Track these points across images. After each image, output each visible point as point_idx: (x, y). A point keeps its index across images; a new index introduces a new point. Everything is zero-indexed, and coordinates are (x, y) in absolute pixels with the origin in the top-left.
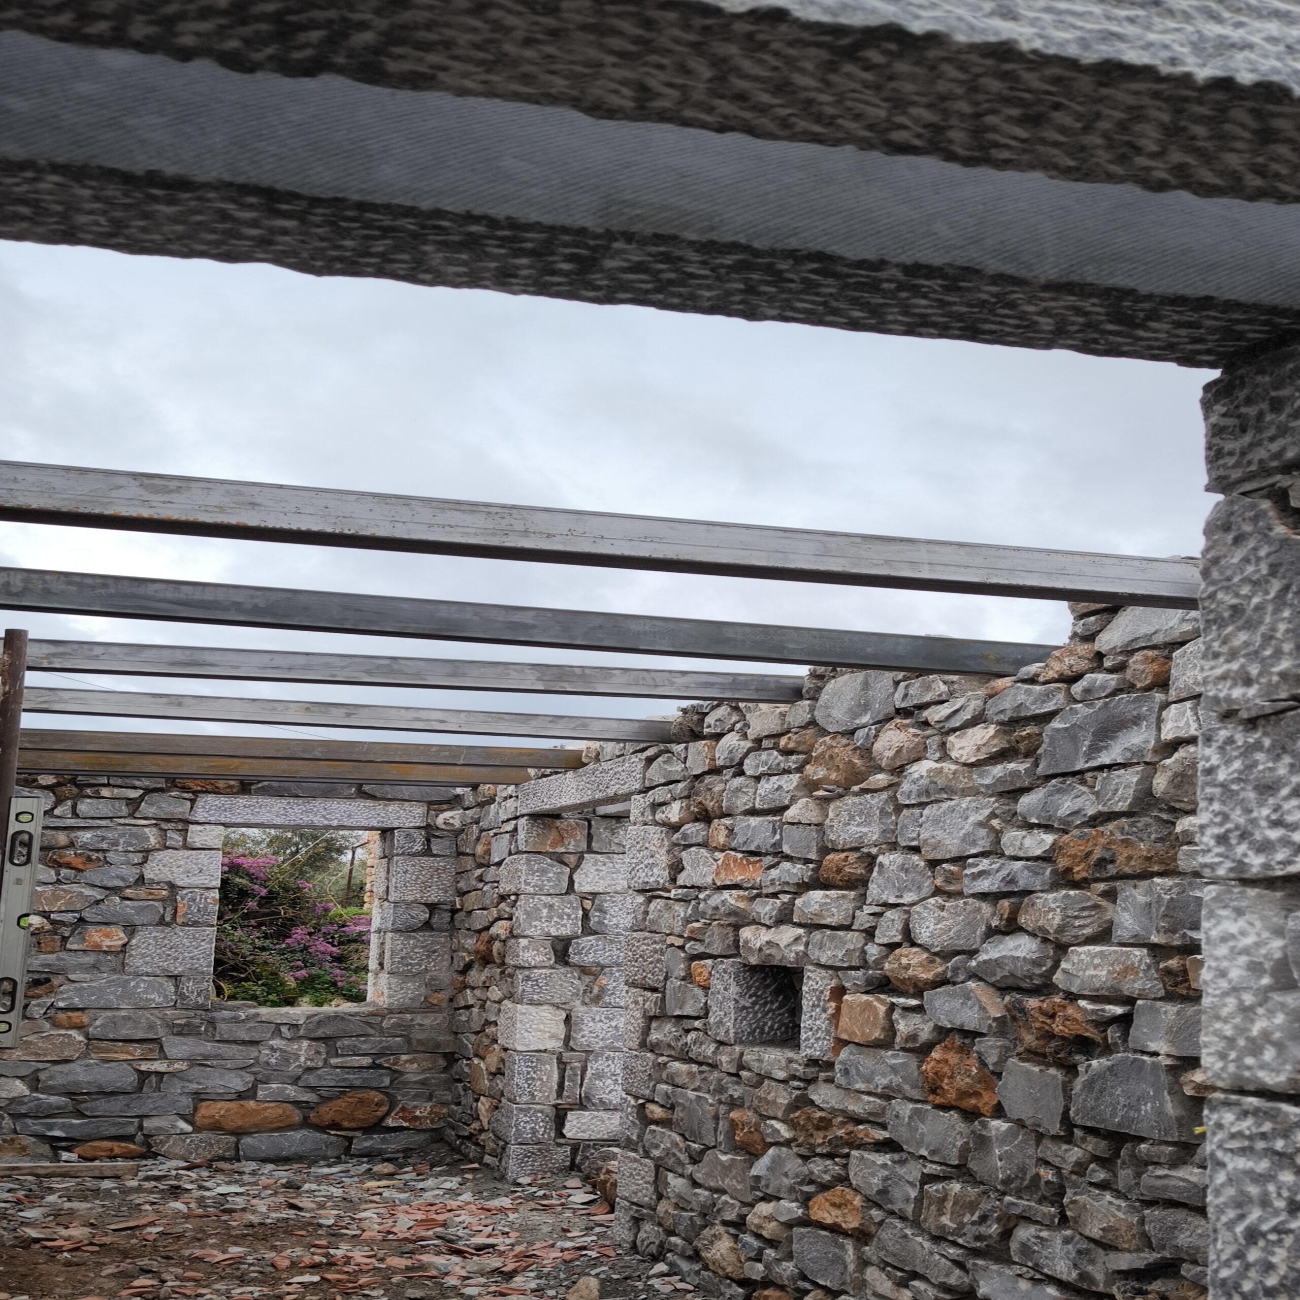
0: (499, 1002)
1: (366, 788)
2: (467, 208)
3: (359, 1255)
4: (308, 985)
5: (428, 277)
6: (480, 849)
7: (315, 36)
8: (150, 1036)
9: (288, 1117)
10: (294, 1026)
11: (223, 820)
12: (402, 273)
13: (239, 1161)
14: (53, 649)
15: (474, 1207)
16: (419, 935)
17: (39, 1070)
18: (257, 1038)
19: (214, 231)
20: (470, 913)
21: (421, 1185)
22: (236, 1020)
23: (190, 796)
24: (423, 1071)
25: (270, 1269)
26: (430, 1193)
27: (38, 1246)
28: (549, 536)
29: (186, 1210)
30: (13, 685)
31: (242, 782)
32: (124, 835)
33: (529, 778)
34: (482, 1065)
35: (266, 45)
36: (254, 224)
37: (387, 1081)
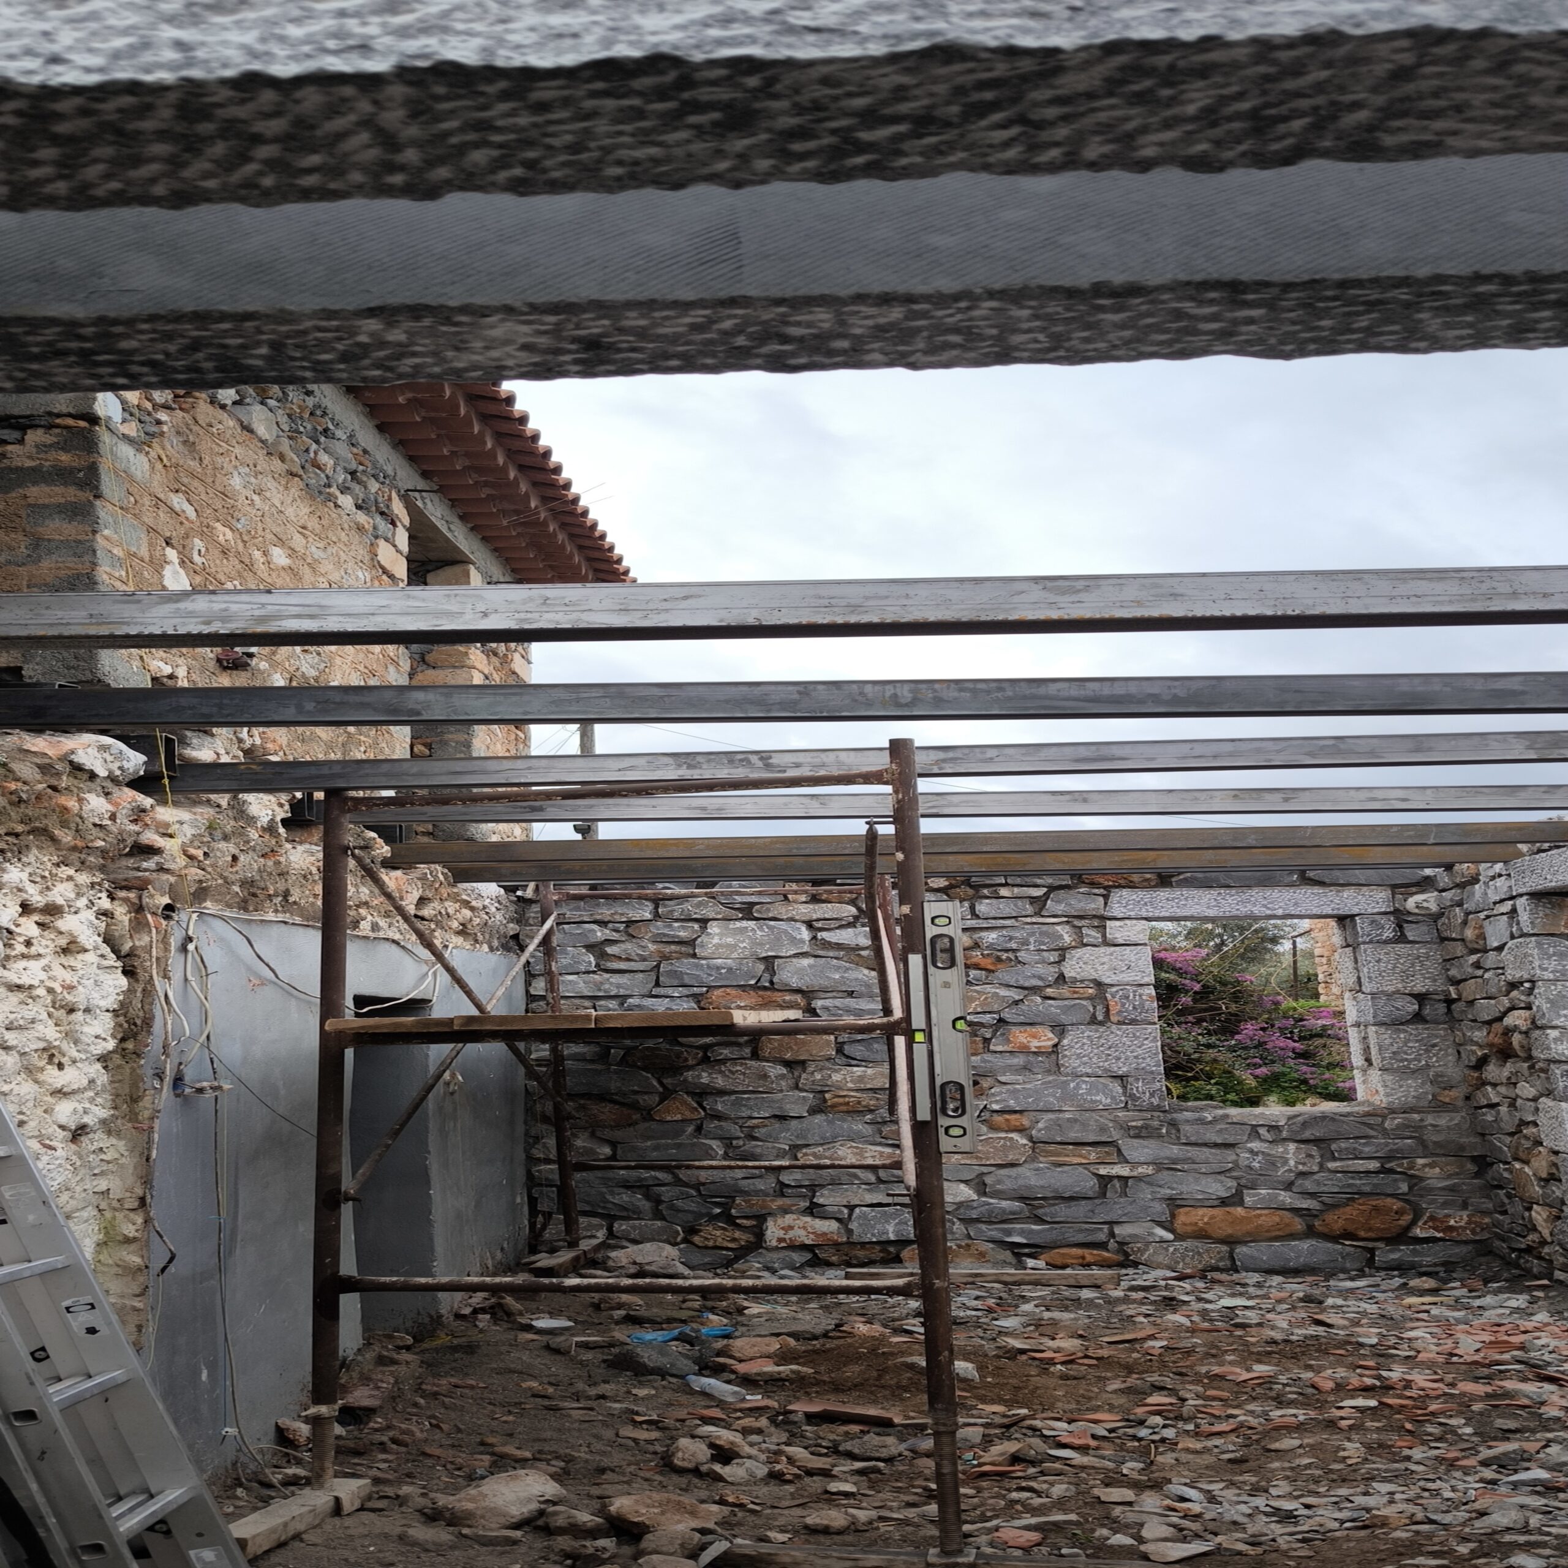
0: (1535, 1100)
1: (1310, 874)
2: (1475, 268)
3: (1420, 1379)
4: (1272, 1084)
5: (1422, 345)
6: (1469, 933)
7: (1297, 125)
8: (1104, 1139)
9: (1287, 1225)
10: (1273, 1128)
11: (1144, 914)
12: (1390, 344)
13: (1237, 1271)
14: (941, 755)
15: (1557, 1330)
16: (1410, 1028)
17: (983, 1174)
18: (1231, 1140)
19: (1167, 331)
20: (1471, 1003)
21: (1477, 1303)
22: (1202, 1122)
23: (1102, 891)
24: (1449, 1177)
25: (1310, 1390)
26: (1492, 1312)
27: (1024, 1357)
28: (1545, 595)
29: (1188, 1324)
30: (906, 793)
31: (1159, 875)
32: (1033, 934)
33: (1521, 855)
34: (1527, 1169)
35: (1239, 143)
36: (1214, 318)
37: (1404, 1187)
